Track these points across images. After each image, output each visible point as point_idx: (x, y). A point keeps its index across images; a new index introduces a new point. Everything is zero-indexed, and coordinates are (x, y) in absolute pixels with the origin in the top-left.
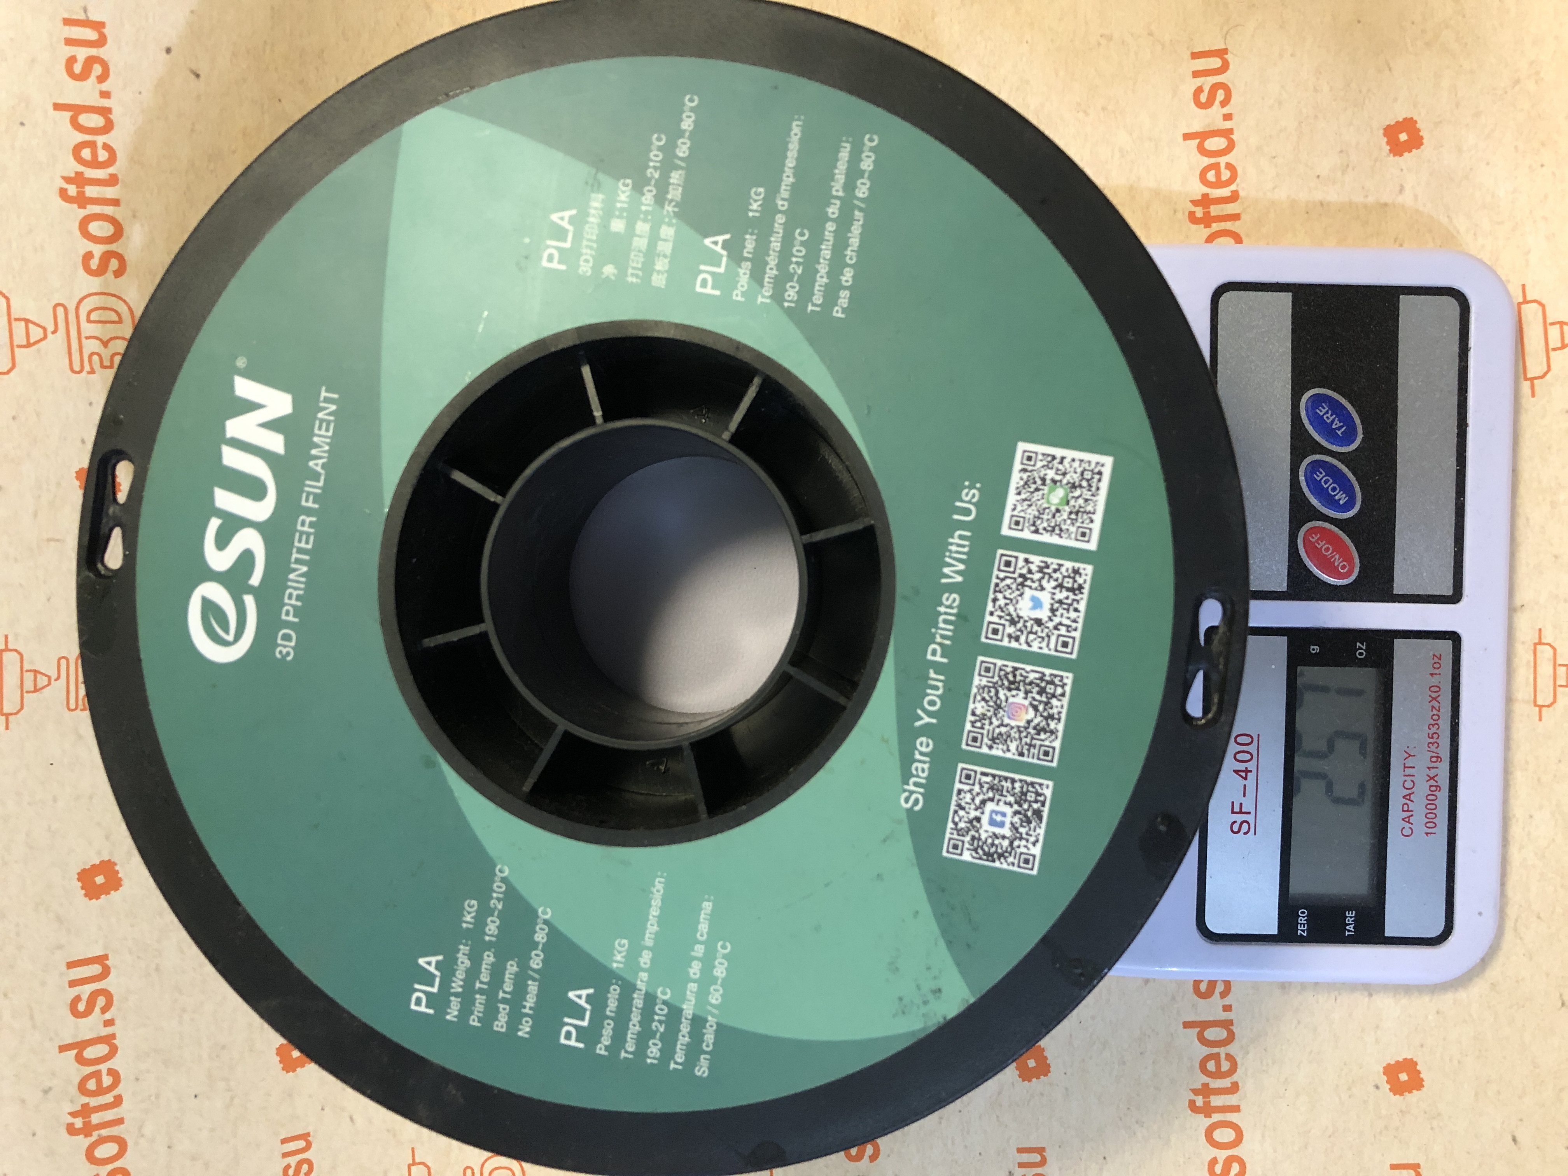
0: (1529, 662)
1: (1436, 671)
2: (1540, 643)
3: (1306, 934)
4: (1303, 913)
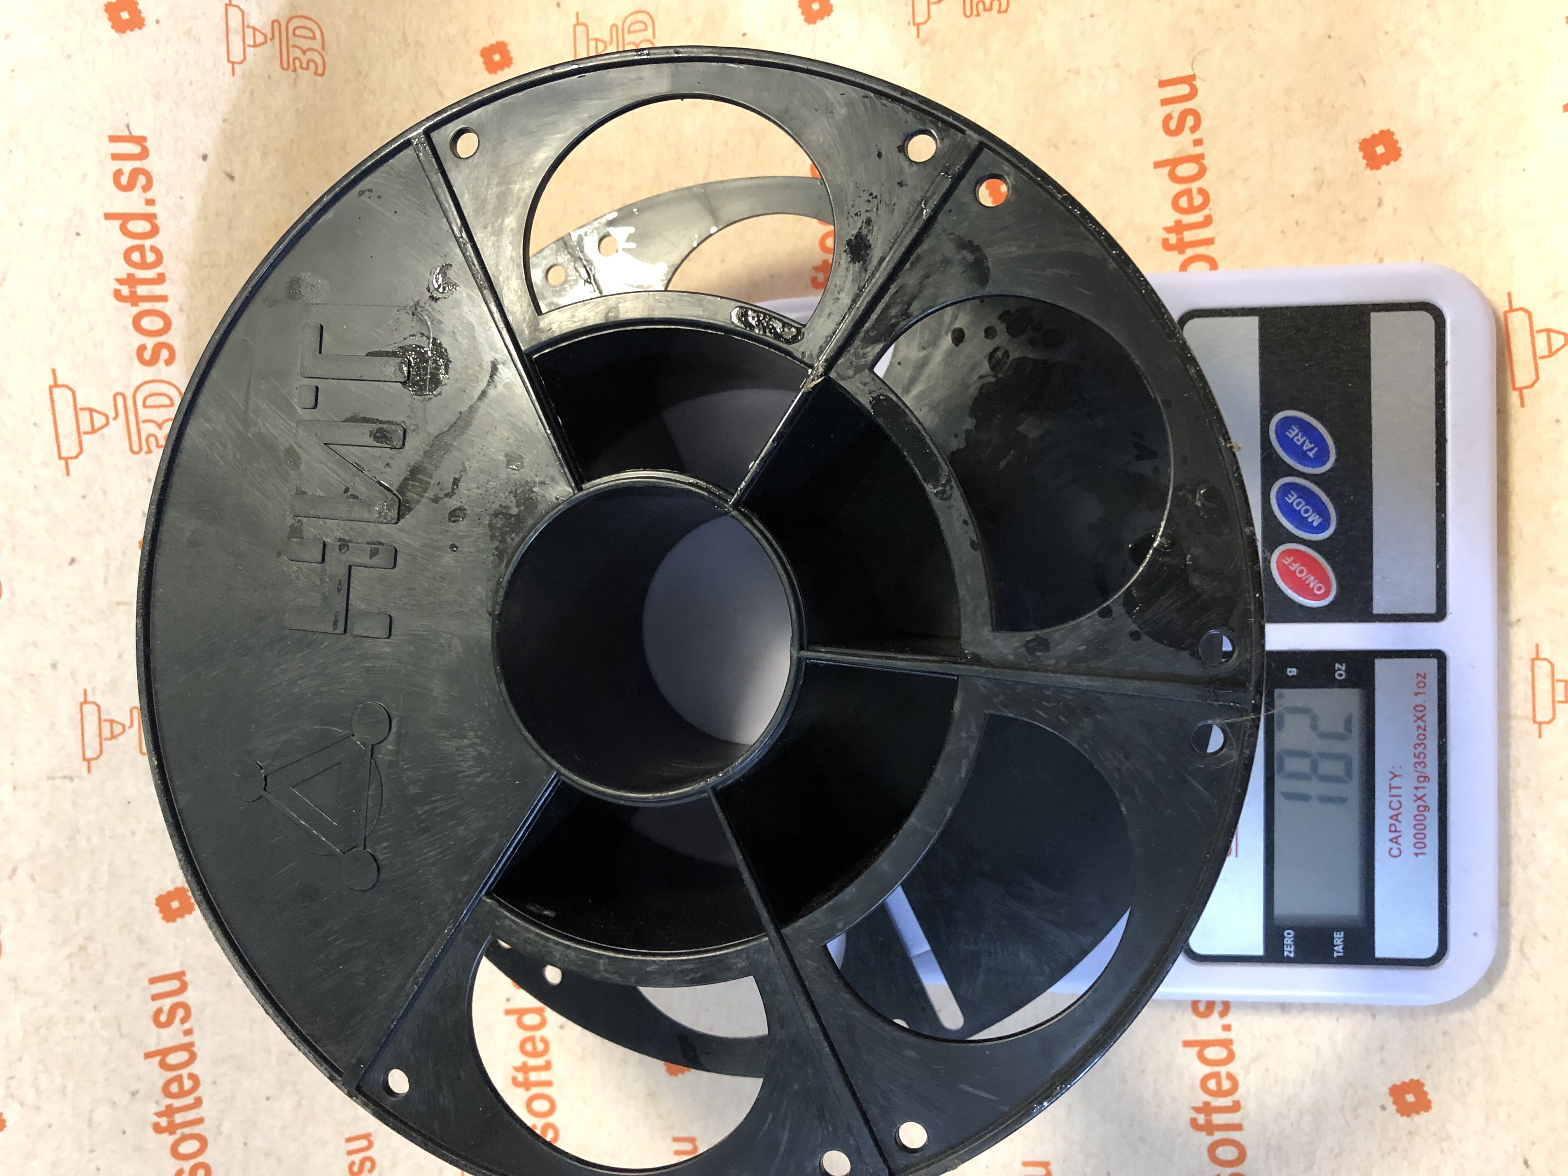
0: (1526, 677)
1: (1421, 690)
2: (1538, 658)
3: (1292, 955)
4: (1289, 934)
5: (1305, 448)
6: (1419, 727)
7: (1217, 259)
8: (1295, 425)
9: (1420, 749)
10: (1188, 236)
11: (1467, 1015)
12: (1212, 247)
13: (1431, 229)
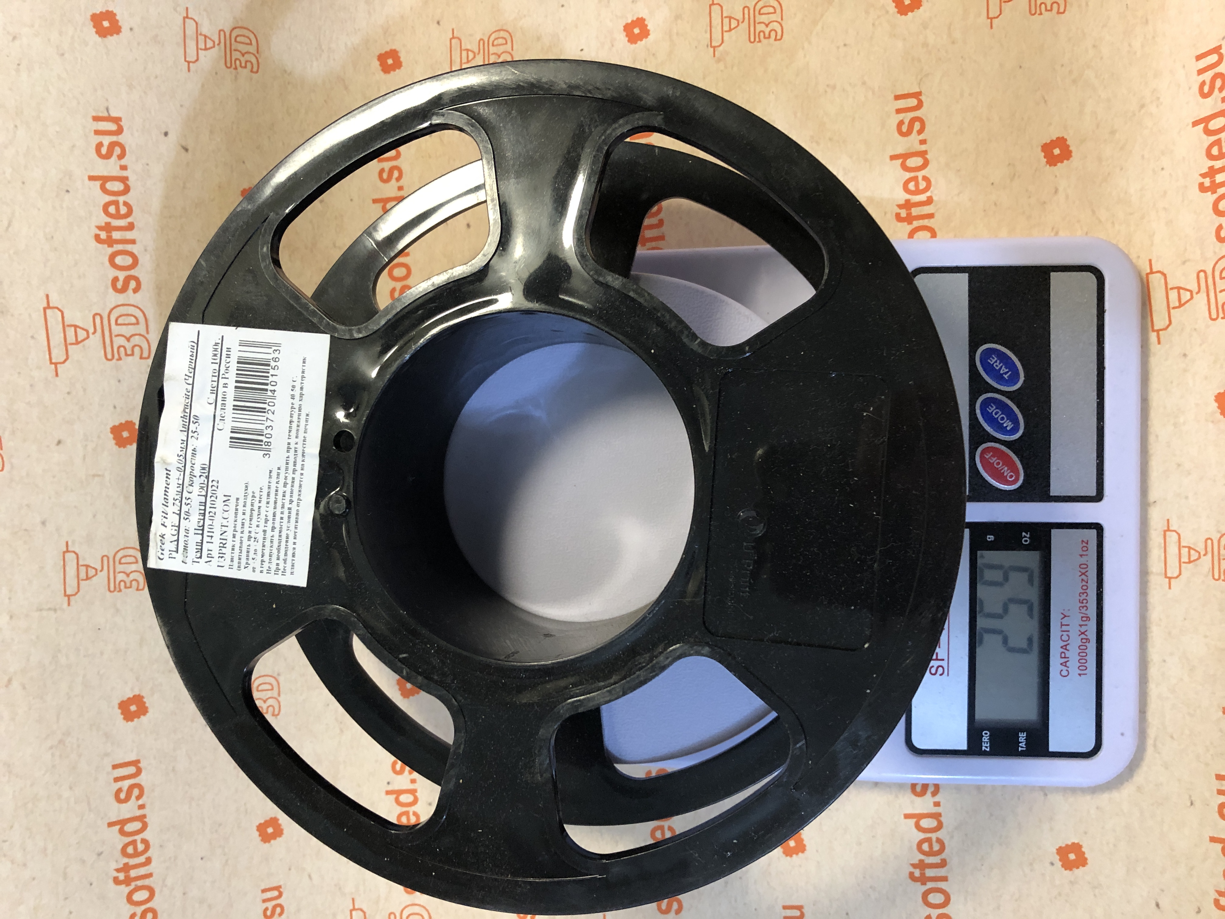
0: (1160, 545)
1: (1084, 553)
2: (1168, 530)
3: (988, 750)
4: (986, 734)
5: (1002, 372)
6: (1082, 580)
7: (936, 230)
8: (994, 354)
9: (1084, 596)
10: (915, 211)
11: (1115, 795)
12: (932, 220)
13: (1094, 212)
